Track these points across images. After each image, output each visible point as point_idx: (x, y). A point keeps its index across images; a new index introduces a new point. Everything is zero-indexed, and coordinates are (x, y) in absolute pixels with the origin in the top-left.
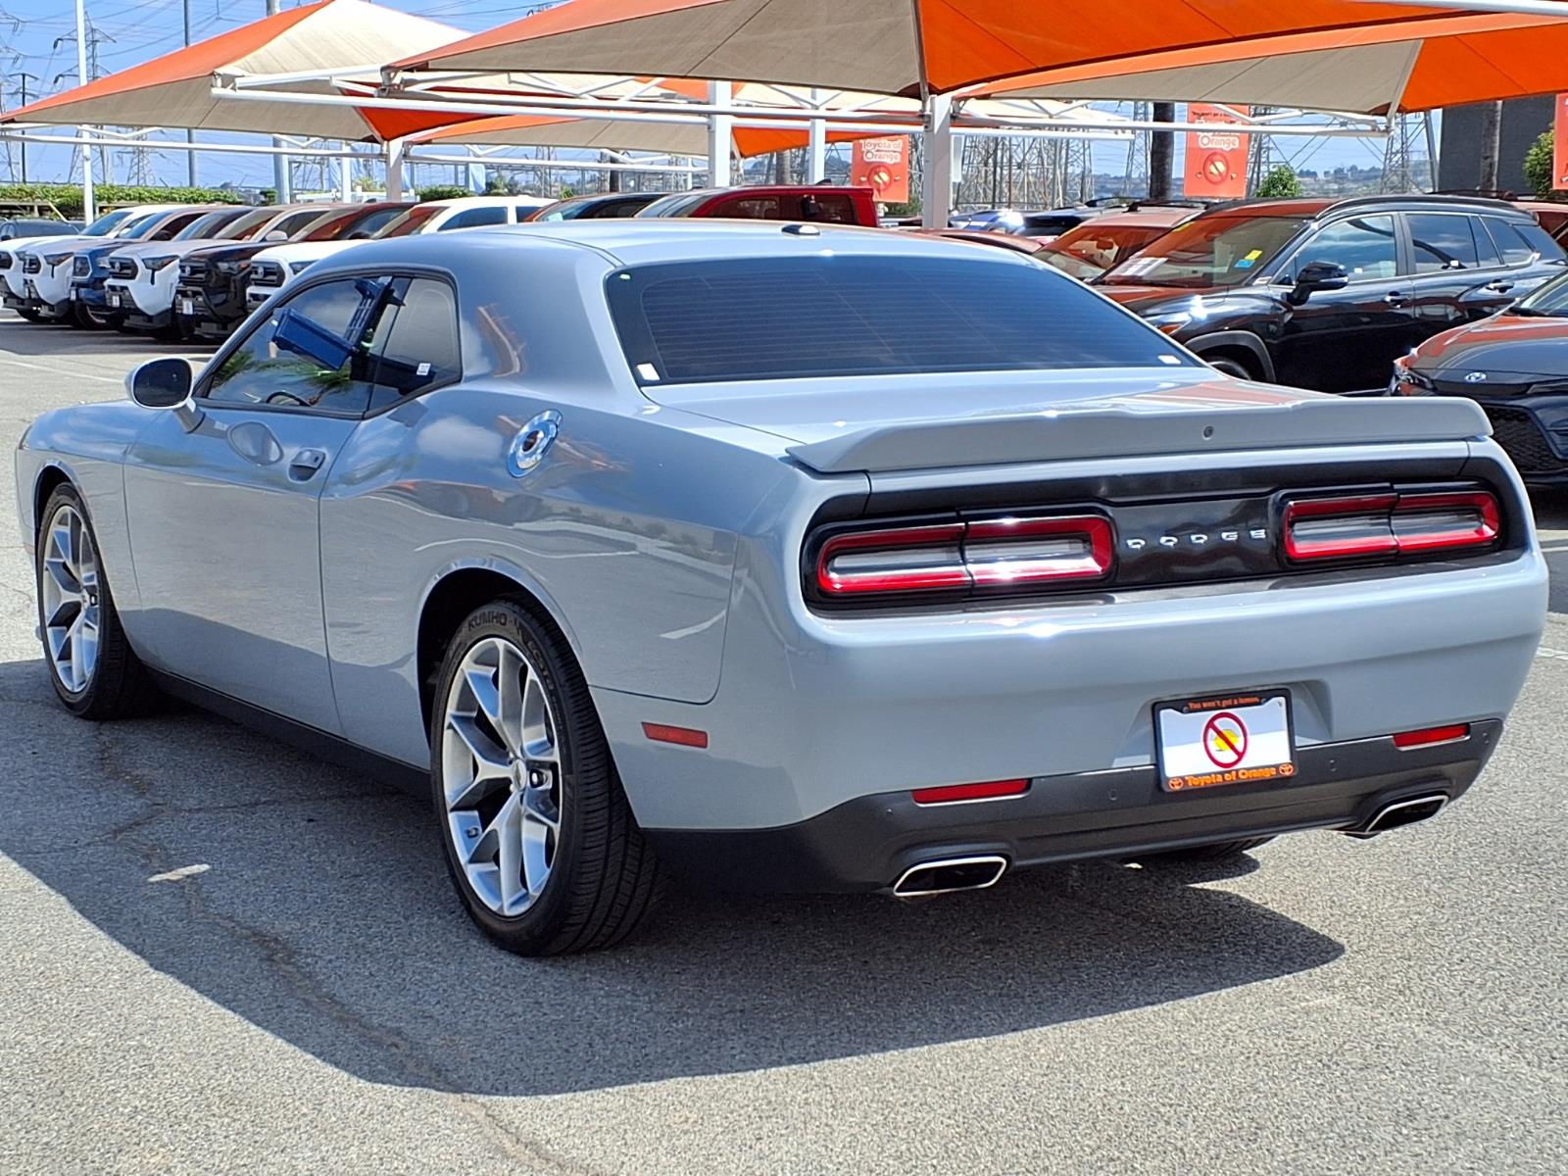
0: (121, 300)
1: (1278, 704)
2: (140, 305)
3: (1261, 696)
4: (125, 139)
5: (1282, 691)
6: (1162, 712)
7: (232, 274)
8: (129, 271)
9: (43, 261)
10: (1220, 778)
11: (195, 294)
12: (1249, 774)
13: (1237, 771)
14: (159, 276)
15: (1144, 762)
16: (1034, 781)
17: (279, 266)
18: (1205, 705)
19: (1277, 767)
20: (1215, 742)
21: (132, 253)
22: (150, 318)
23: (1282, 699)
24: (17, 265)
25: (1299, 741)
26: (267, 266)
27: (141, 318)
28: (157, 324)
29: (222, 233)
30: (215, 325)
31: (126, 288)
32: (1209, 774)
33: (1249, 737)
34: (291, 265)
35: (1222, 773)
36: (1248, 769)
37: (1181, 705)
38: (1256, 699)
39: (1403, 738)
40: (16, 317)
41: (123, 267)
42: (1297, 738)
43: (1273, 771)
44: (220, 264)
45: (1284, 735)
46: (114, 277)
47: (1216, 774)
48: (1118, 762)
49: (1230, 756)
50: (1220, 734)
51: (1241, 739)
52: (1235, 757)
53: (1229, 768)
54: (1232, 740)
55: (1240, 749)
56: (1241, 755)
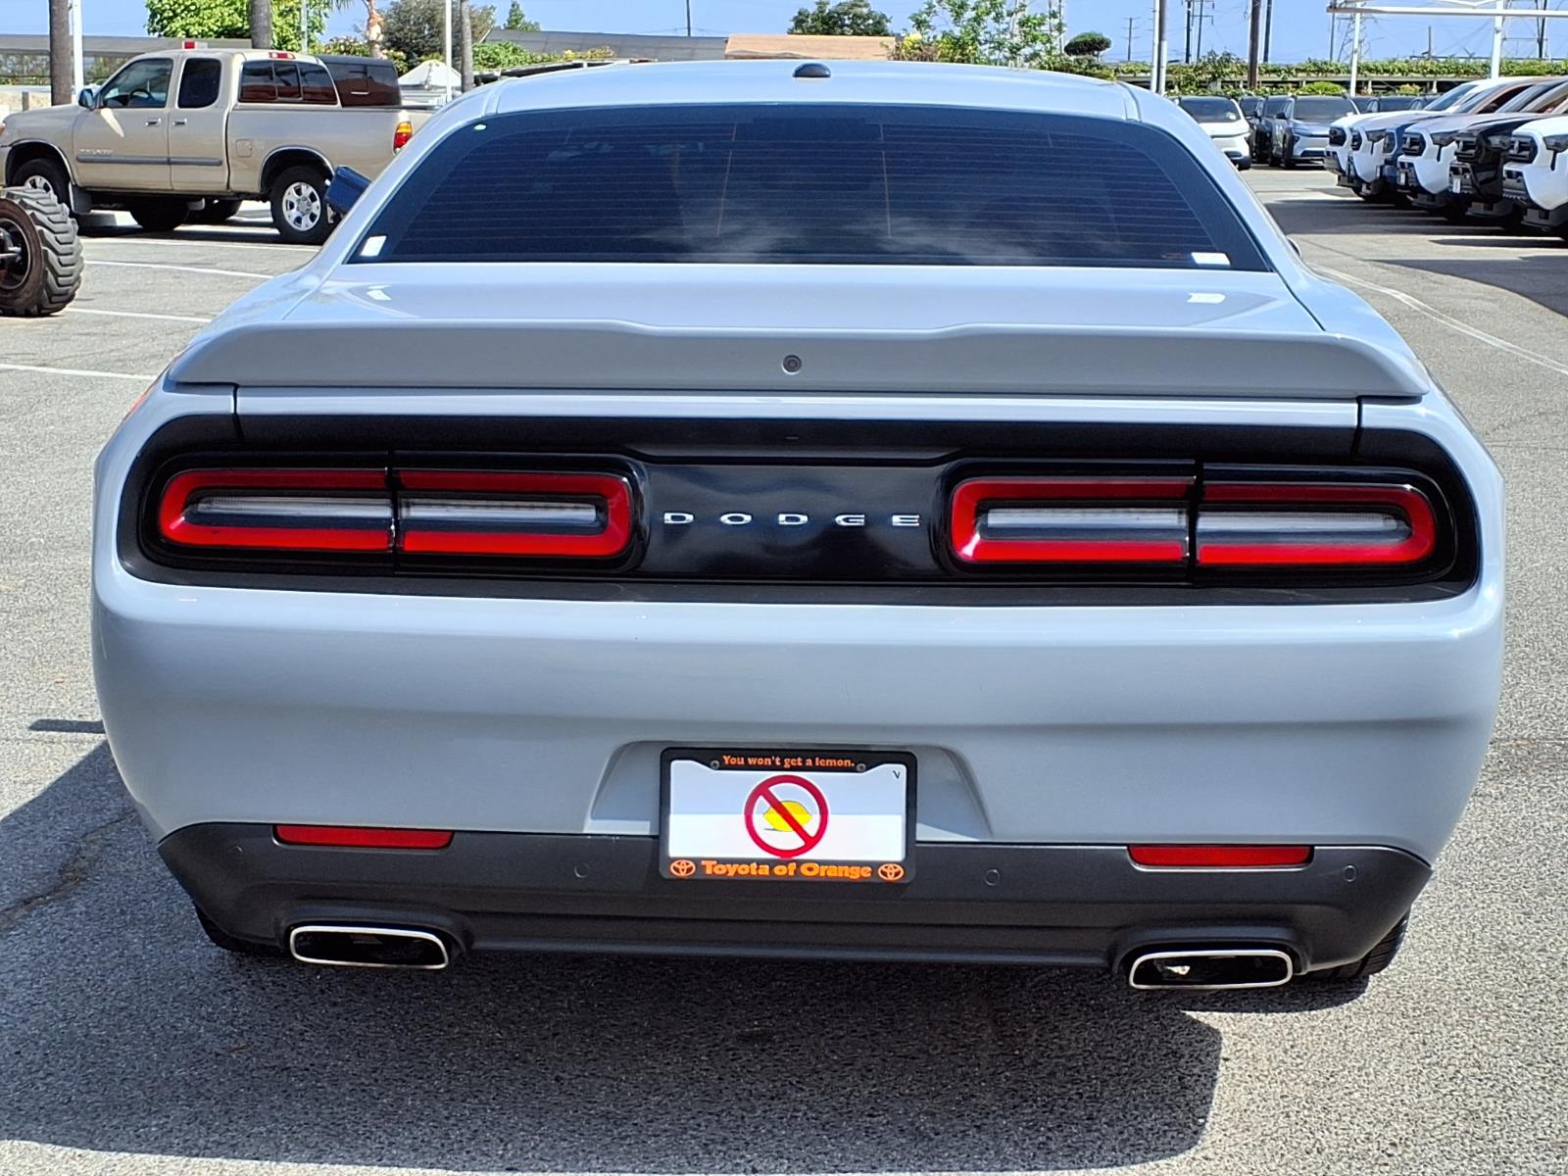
0: (1407, 177)
1: (891, 778)
2: (1423, 184)
3: (862, 758)
4: (1474, 8)
5: (905, 757)
6: (675, 764)
7: (1503, 150)
8: (1416, 147)
9: (1364, 137)
10: (765, 870)
11: (1466, 170)
12: (817, 870)
13: (799, 863)
14: (1446, 150)
15: (643, 828)
16: (456, 836)
17: (1533, 141)
18: (750, 761)
19: (875, 866)
20: (766, 820)
21: (1420, 129)
22: (1432, 197)
23: (902, 769)
24: (1366, 145)
25: (925, 833)
26: (1523, 140)
27: (1426, 196)
28: (1437, 204)
29: (1530, 106)
30: (1482, 205)
31: (1411, 165)
32: (748, 862)
33: (831, 817)
34: (1544, 139)
35: (772, 864)
36: (821, 863)
37: (711, 756)
38: (848, 763)
39: (1142, 852)
40: (1352, 196)
41: (1413, 142)
42: (919, 826)
43: (866, 872)
44: (1492, 139)
45: (898, 822)
46: (1407, 154)
47: (760, 862)
48: (592, 827)
49: (790, 841)
50: (778, 806)
51: (817, 818)
52: (800, 843)
53: (786, 856)
54: (799, 818)
55: (812, 831)
56: (811, 842)
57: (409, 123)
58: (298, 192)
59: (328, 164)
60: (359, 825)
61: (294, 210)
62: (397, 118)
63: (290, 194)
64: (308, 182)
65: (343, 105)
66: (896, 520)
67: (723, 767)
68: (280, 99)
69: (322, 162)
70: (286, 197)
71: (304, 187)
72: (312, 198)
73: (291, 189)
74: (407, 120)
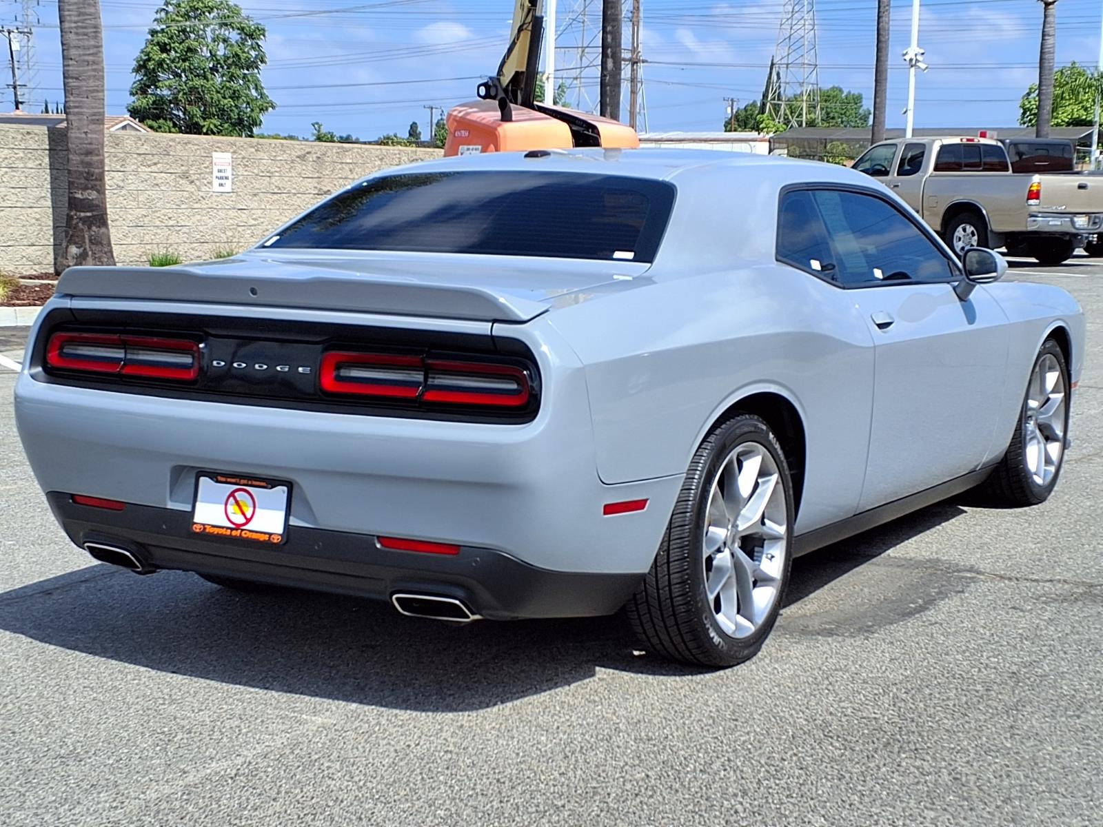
1: (281, 491)
3: (271, 483)
5: (287, 483)
6: (202, 479)
10: (228, 532)
12: (249, 535)
13: (242, 530)
15: (188, 508)
16: (126, 505)
18: (229, 480)
19: (270, 534)
20: (232, 508)
23: (285, 488)
25: (293, 521)
32: (223, 527)
33: (257, 510)
35: (232, 529)
36: (250, 531)
37: (215, 476)
38: (266, 484)
42: (291, 518)
43: (266, 537)
45: (282, 515)
47: (228, 528)
48: (171, 505)
49: (240, 519)
50: (237, 502)
51: (251, 510)
52: (244, 521)
53: (238, 527)
54: (244, 509)
55: (249, 516)
56: (248, 521)
57: (1039, 183)
58: (964, 230)
59: (984, 212)
60: (112, 499)
61: (961, 242)
62: (1032, 180)
63: (959, 232)
64: (971, 224)
65: (1014, 172)
66: (300, 369)
67: (217, 481)
68: (966, 169)
69: (981, 211)
70: (956, 234)
71: (968, 227)
72: (973, 234)
73: (960, 229)
74: (1038, 181)
